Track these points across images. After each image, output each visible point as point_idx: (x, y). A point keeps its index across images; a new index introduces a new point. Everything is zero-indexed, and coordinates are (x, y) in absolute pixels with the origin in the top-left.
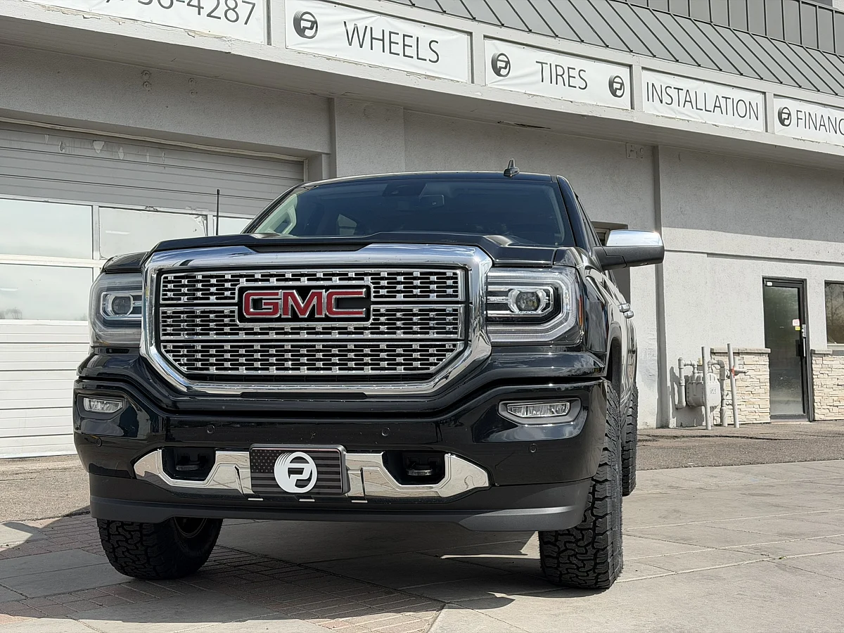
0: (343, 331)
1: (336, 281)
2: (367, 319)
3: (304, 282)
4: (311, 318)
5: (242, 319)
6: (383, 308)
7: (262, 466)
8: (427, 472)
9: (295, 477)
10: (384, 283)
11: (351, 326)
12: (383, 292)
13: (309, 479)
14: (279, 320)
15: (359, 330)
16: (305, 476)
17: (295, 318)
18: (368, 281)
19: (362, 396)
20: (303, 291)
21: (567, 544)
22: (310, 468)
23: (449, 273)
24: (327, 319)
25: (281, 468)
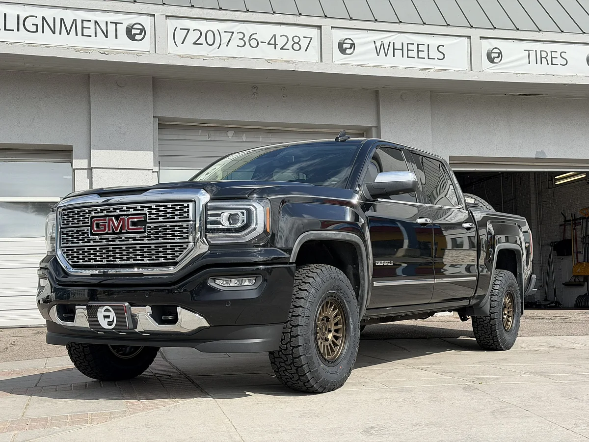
0: (134, 239)
1: (132, 211)
2: (144, 232)
3: (118, 212)
4: (120, 233)
5: (92, 234)
6: (152, 225)
7: (92, 313)
8: (170, 318)
9: (107, 320)
10: (153, 211)
11: (138, 236)
12: (153, 216)
13: (113, 321)
14: (107, 234)
15: (142, 238)
16: (111, 319)
17: (114, 233)
18: (146, 211)
19: (142, 275)
20: (117, 217)
21: (281, 364)
22: (112, 315)
23: (185, 204)
24: (128, 233)
25: (101, 313)
